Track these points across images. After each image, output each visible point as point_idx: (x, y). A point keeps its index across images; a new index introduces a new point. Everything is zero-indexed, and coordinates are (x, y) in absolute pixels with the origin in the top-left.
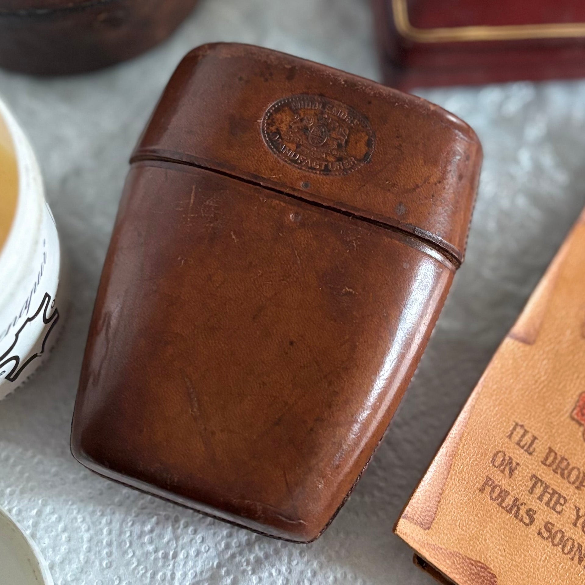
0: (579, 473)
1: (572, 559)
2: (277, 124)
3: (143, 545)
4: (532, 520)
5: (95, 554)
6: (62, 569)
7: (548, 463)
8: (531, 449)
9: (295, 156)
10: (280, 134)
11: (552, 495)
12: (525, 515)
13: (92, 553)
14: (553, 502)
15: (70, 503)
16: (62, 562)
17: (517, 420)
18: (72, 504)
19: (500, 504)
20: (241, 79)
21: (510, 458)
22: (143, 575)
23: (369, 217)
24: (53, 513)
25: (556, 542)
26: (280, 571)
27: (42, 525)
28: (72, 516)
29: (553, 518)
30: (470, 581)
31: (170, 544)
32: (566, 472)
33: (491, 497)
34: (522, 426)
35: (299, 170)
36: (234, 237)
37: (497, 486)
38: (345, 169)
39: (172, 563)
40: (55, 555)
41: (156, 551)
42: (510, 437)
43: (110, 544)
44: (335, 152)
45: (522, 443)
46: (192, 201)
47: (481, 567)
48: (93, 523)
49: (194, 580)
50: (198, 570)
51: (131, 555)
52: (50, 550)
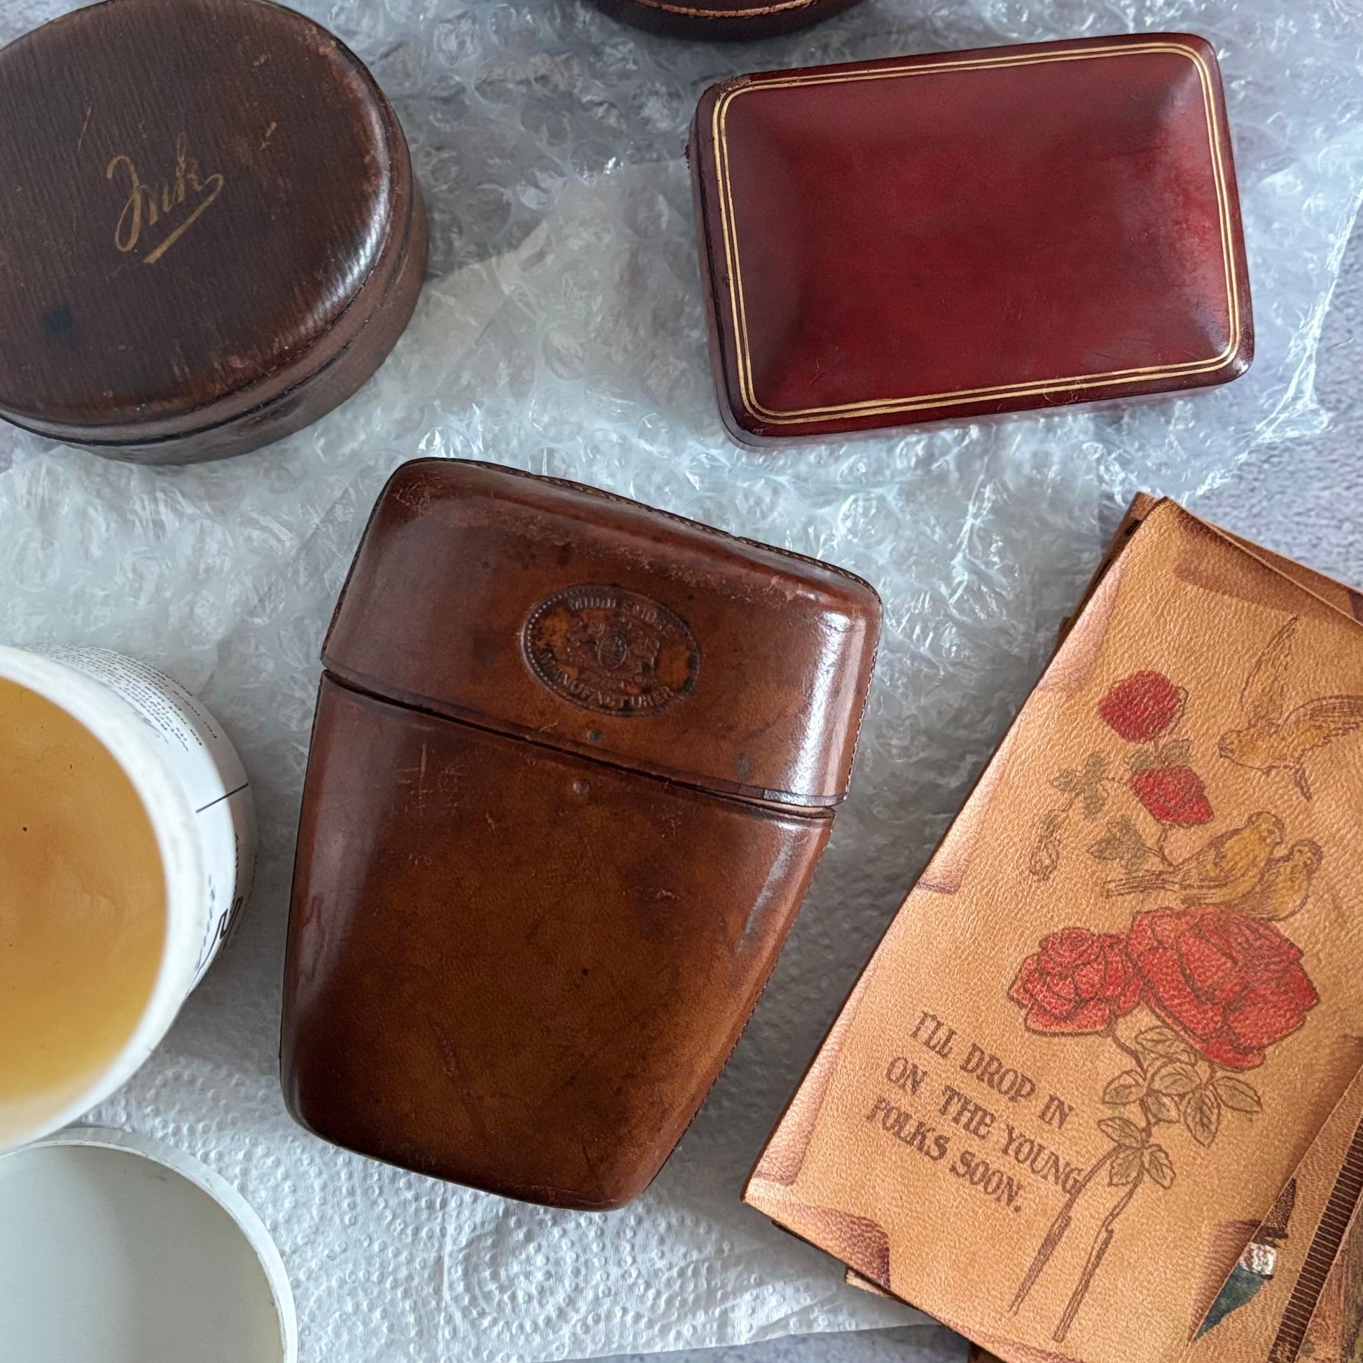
0: (1017, 1077)
1: (998, 1199)
2: (547, 636)
3: (398, 1191)
4: (943, 1152)
5: (333, 1207)
6: (290, 1231)
7: (970, 1067)
8: (946, 1050)
9: (576, 686)
10: (552, 652)
11: (974, 1113)
12: (933, 1146)
13: (329, 1206)
14: (974, 1123)
15: (290, 1139)
16: (288, 1221)
17: (926, 1009)
18: (293, 1141)
19: (897, 1134)
20: (486, 565)
21: (915, 1067)
22: (402, 1232)
23: (693, 782)
24: (267, 1155)
25: (976, 1179)
26: (591, 1220)
27: (254, 1173)
28: (295, 1158)
29: (975, 1145)
30: (849, 1246)
31: (436, 1188)
32: (996, 1077)
33: (884, 1124)
34: (934, 1018)
35: (585, 712)
36: (490, 821)
37: (892, 1108)
38: (655, 706)
39: (440, 1214)
40: (278, 1212)
41: (417, 1198)
42: (915, 1035)
43: (352, 1192)
44: (639, 679)
45: (933, 1043)
46: (423, 769)
47: (867, 1226)
48: (325, 1164)
49: (473, 1235)
50: (478, 1220)
51: (382, 1205)
52: (270, 1205)
